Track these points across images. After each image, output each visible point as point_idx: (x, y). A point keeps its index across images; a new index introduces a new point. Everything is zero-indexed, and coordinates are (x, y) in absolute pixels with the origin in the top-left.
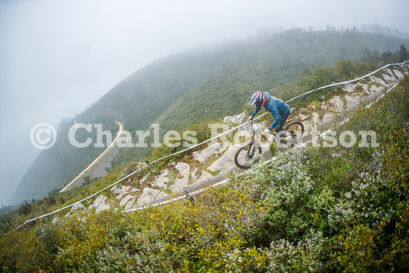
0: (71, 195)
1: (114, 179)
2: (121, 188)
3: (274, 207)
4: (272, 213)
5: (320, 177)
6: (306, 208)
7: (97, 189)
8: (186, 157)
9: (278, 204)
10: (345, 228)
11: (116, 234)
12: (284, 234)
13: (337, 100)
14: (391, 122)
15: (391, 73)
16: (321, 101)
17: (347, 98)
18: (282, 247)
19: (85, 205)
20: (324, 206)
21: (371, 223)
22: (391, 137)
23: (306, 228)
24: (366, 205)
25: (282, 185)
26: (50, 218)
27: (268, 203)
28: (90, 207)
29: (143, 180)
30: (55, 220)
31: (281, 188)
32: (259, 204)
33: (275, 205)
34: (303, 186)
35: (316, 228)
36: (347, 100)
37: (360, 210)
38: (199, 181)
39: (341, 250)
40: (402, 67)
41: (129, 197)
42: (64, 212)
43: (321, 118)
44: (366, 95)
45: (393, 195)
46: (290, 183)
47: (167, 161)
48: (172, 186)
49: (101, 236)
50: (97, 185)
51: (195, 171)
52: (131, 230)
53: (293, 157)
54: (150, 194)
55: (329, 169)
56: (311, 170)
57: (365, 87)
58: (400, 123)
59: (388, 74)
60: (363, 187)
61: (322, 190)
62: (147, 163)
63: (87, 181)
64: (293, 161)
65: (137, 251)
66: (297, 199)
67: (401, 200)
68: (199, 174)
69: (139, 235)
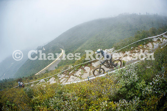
2: (61, 75)
4: (121, 89)
5: (141, 76)
8: (89, 64)
9: (124, 85)
11: (58, 93)
12: (125, 98)
13: (150, 45)
16: (144, 45)
17: (154, 44)
19: (46, 81)
20: (141, 88)
21: (158, 96)
23: (133, 96)
24: (157, 88)
27: (120, 85)
30: (32, 86)
32: (117, 85)
34: (134, 79)
35: (137, 96)
41: (64, 79)
42: (36, 83)
44: (161, 43)
46: (129, 77)
47: (81, 66)
48: (82, 76)
51: (92, 70)
52: (64, 92)
54: (73, 78)
57: (161, 39)
62: (73, 66)
63: (47, 71)
64: (131, 69)
66: (131, 84)
69: (68, 94)
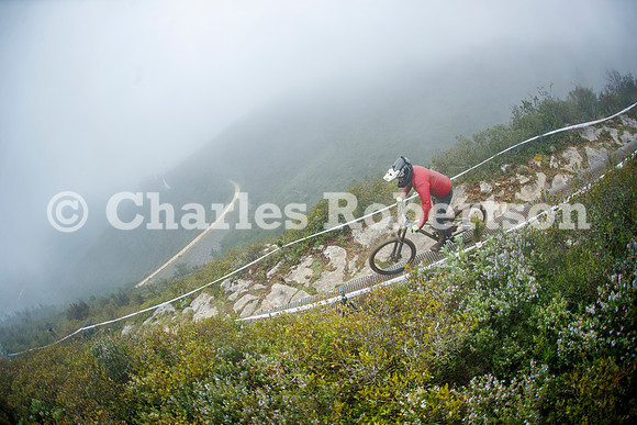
0: (155, 292)
1: (225, 270)
2: (236, 283)
3: (479, 323)
4: (475, 331)
5: (550, 277)
6: (526, 326)
7: (198, 285)
8: (342, 237)
9: (486, 317)
10: (581, 361)
11: (228, 356)
13: (573, 154)
16: (549, 154)
17: (589, 150)
18: (487, 387)
19: (178, 308)
20: (552, 325)
21: (618, 355)
23: (522, 358)
24: (615, 326)
25: (491, 287)
26: (118, 326)
28: (185, 311)
29: (273, 271)
30: (126, 330)
31: (490, 293)
33: (481, 319)
34: (524, 291)
36: (588, 153)
37: (605, 334)
38: (360, 276)
39: (572, 396)
41: (249, 297)
42: (142, 318)
43: (549, 181)
44: (616, 146)
46: (505, 285)
47: (312, 243)
48: (317, 282)
49: (203, 358)
50: (198, 278)
51: (355, 259)
53: (510, 244)
54: (282, 293)
55: (564, 266)
56: (536, 266)
57: (614, 133)
60: (613, 297)
61: (550, 299)
62: (280, 245)
63: (182, 269)
65: (260, 384)
66: (514, 312)
68: (360, 264)
69: (264, 358)
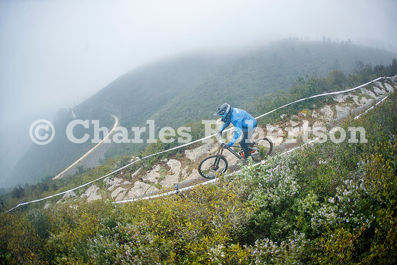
0: (64, 183)
1: (106, 171)
2: (113, 180)
3: (260, 208)
4: (258, 213)
5: (306, 182)
6: (291, 211)
7: (90, 180)
8: (178, 154)
9: (265, 205)
10: (327, 232)
11: (107, 224)
12: (268, 234)
13: (327, 110)
14: (378, 134)
15: (382, 86)
16: (312, 109)
17: (338, 107)
18: (266, 246)
19: (77, 194)
20: (308, 210)
21: (352, 228)
22: (376, 148)
23: (289, 229)
24: (349, 210)
25: (269, 187)
26: (43, 203)
27: (254, 204)
28: (82, 196)
29: (135, 173)
30: (47, 206)
31: (268, 190)
32: (247, 204)
33: (261, 206)
34: (289, 189)
35: (299, 230)
36: (337, 109)
37: (342, 215)
38: (189, 179)
39: (323, 253)
40: (393, 80)
41: (120, 189)
42: (56, 199)
43: (311, 125)
44: (356, 106)
45: (375, 203)
46: (277, 186)
47: (160, 157)
48: (162, 181)
49: (92, 224)
50: (90, 175)
51: (186, 168)
52: (121, 221)
53: (281, 162)
54: (141, 187)
55: (316, 175)
56: (298, 175)
57: (355, 98)
58: (386, 135)
59: (379, 87)
60: (346, 193)
61: (307, 194)
62: (140, 157)
63: (80, 170)
64: (281, 165)
65: (126, 241)
66: (283, 202)
67: (381, 208)
68: (189, 172)
69: (129, 226)
